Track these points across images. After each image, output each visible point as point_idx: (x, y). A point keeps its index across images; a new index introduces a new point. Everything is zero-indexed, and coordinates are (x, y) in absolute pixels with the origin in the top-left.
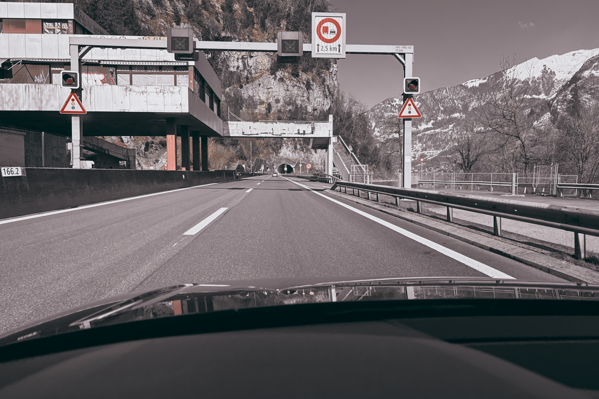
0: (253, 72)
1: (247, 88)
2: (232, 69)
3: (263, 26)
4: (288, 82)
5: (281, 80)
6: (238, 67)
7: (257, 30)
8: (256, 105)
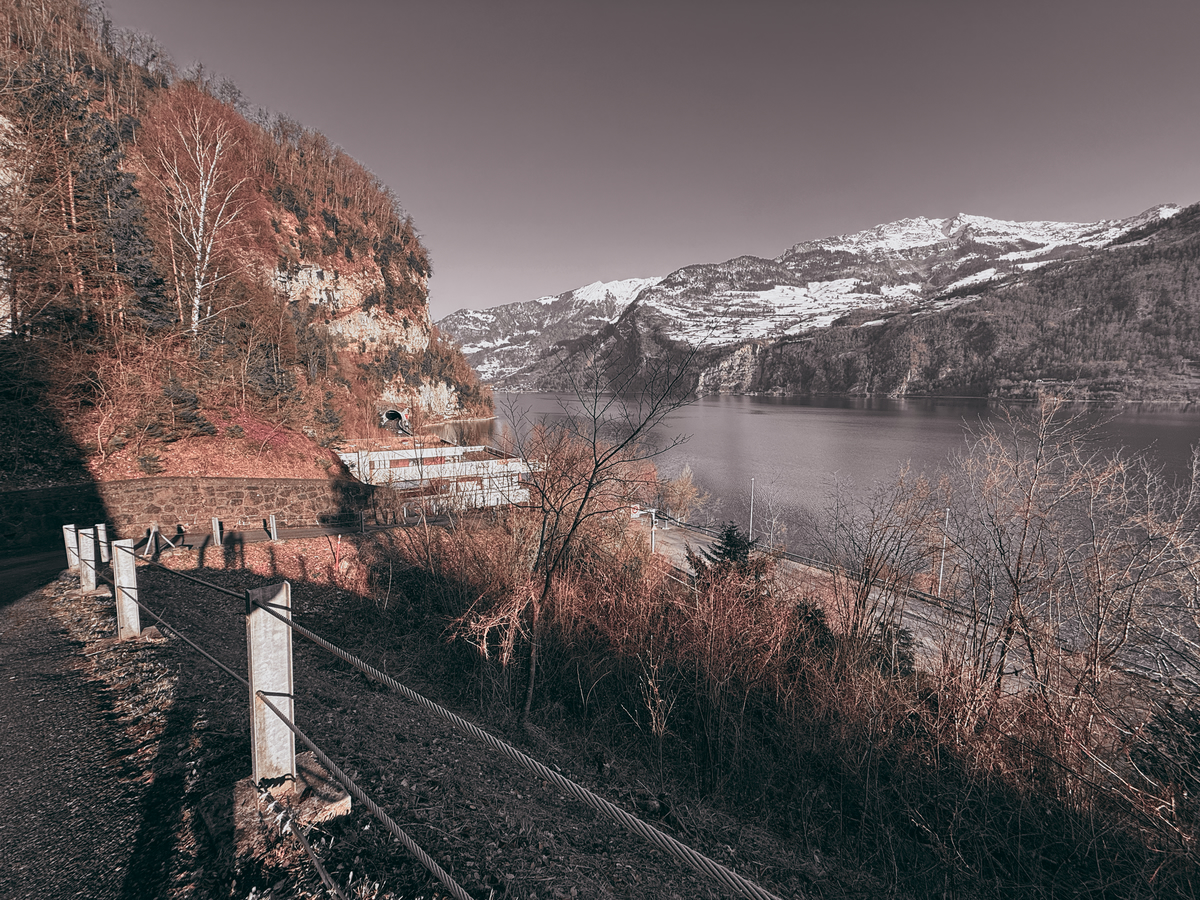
0: (340, 306)
1: (335, 325)
2: (313, 302)
3: (349, 255)
4: (383, 320)
5: (376, 317)
6: (321, 300)
7: (341, 259)
8: (347, 343)
